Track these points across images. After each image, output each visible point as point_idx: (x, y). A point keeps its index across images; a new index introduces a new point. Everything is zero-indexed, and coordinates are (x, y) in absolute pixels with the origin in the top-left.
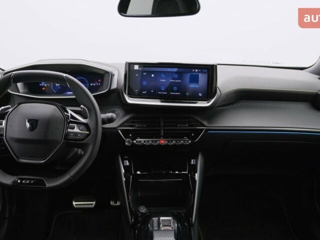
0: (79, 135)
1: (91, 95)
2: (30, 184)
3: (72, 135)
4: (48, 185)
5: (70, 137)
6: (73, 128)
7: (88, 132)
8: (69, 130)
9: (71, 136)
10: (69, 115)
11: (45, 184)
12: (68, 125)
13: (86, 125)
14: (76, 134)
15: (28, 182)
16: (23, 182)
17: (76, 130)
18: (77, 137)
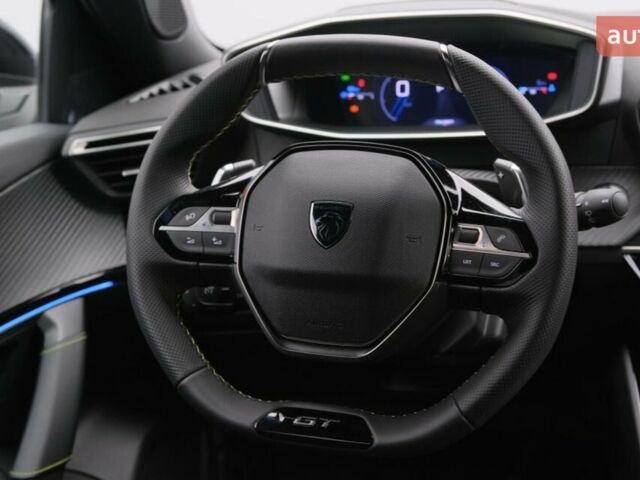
0: (494, 264)
1: (542, 123)
2: (317, 429)
3: (468, 262)
4: (378, 439)
5: (458, 271)
6: (472, 239)
7: (526, 255)
8: (458, 246)
9: (466, 268)
10: (458, 193)
11: (370, 434)
12: (451, 230)
13: (519, 228)
14: (482, 259)
15: (312, 423)
16: (296, 421)
17: (483, 245)
18: (484, 272)
